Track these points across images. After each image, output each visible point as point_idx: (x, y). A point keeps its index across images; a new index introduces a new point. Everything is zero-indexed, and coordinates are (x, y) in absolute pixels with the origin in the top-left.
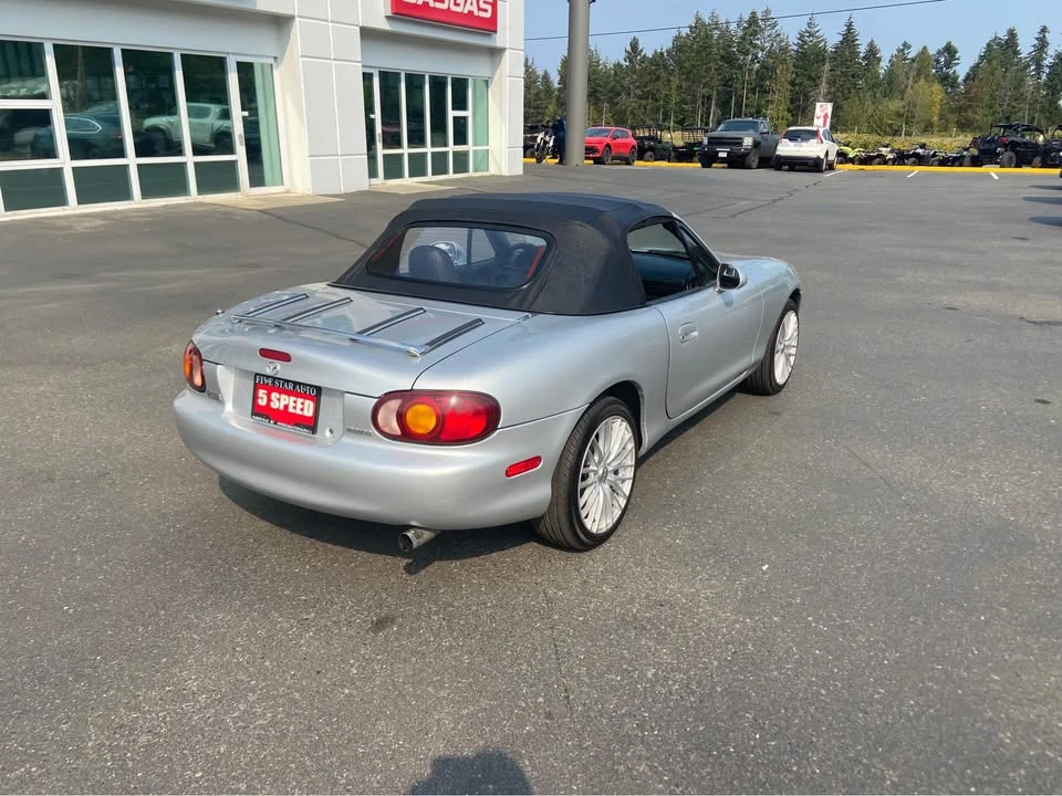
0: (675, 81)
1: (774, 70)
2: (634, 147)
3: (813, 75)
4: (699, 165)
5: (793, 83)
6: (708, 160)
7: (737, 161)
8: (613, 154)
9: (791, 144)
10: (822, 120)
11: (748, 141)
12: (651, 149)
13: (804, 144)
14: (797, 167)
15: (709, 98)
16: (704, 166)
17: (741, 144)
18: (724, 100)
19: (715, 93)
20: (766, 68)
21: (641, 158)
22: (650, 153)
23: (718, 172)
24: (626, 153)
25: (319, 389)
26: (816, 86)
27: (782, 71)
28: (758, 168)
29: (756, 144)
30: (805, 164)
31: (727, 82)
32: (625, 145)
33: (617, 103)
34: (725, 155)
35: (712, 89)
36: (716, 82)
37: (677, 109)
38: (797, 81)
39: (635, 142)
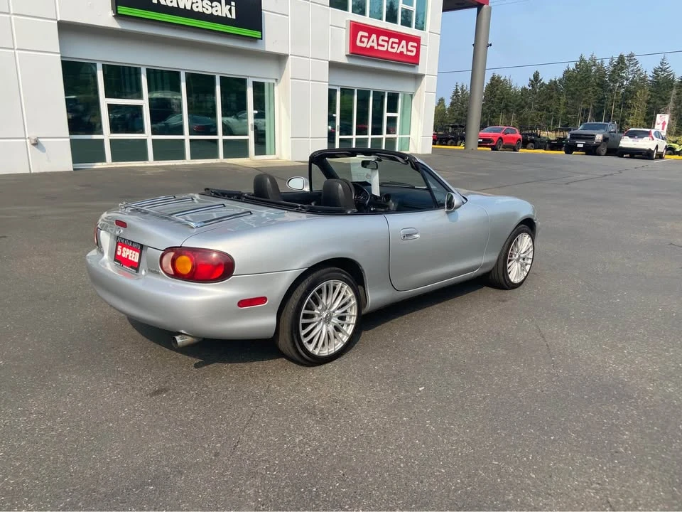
0: (563, 99)
1: (635, 93)
2: (519, 140)
3: (663, 97)
4: (564, 152)
5: (648, 102)
6: (570, 149)
7: (591, 150)
8: (504, 144)
9: (631, 140)
10: (661, 126)
11: (599, 137)
12: (532, 141)
13: (640, 140)
14: (636, 156)
15: (587, 111)
16: (566, 153)
17: (594, 139)
19: (591, 107)
20: (629, 92)
21: (524, 147)
22: (531, 144)
23: (577, 157)
24: (514, 143)
25: (142, 246)
26: (666, 104)
27: (641, 94)
28: (606, 155)
29: (605, 139)
30: (641, 154)
31: (601, 101)
32: (513, 138)
33: (522, 113)
34: (582, 146)
35: (590, 105)
36: (592, 101)
38: (651, 101)
39: (520, 136)
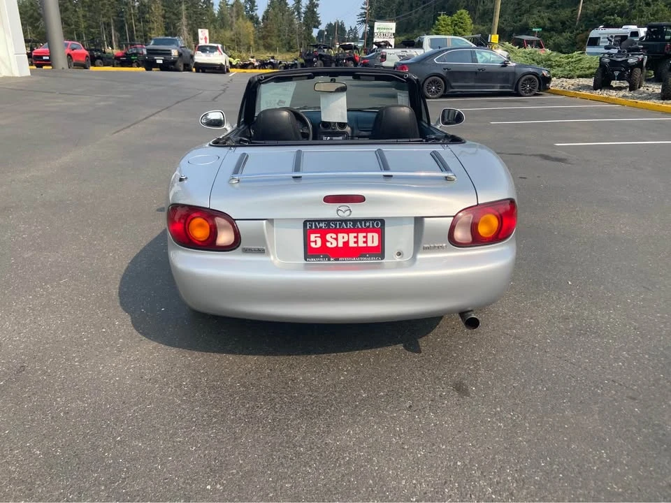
0: (81, 12)
1: (150, 7)
2: (87, 56)
3: (176, 12)
4: (144, 69)
5: (164, 17)
6: (149, 65)
7: (168, 66)
8: (74, 61)
9: (203, 54)
10: (204, 41)
11: (175, 53)
12: (99, 58)
13: (212, 55)
15: (108, 25)
16: (147, 70)
17: (170, 54)
18: (119, 26)
19: (112, 21)
20: (144, 6)
21: (94, 65)
22: (99, 61)
24: (82, 60)
25: (382, 221)
26: (180, 19)
27: (155, 8)
29: (180, 55)
30: (215, 68)
31: (119, 14)
32: (81, 55)
34: (161, 62)
35: (109, 18)
36: (111, 14)
37: (87, 32)
38: (166, 16)
39: (87, 53)
